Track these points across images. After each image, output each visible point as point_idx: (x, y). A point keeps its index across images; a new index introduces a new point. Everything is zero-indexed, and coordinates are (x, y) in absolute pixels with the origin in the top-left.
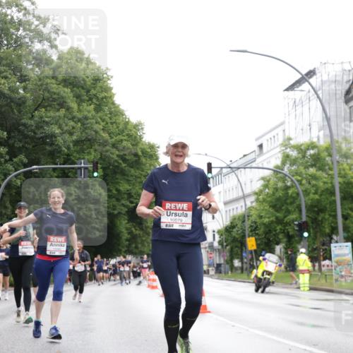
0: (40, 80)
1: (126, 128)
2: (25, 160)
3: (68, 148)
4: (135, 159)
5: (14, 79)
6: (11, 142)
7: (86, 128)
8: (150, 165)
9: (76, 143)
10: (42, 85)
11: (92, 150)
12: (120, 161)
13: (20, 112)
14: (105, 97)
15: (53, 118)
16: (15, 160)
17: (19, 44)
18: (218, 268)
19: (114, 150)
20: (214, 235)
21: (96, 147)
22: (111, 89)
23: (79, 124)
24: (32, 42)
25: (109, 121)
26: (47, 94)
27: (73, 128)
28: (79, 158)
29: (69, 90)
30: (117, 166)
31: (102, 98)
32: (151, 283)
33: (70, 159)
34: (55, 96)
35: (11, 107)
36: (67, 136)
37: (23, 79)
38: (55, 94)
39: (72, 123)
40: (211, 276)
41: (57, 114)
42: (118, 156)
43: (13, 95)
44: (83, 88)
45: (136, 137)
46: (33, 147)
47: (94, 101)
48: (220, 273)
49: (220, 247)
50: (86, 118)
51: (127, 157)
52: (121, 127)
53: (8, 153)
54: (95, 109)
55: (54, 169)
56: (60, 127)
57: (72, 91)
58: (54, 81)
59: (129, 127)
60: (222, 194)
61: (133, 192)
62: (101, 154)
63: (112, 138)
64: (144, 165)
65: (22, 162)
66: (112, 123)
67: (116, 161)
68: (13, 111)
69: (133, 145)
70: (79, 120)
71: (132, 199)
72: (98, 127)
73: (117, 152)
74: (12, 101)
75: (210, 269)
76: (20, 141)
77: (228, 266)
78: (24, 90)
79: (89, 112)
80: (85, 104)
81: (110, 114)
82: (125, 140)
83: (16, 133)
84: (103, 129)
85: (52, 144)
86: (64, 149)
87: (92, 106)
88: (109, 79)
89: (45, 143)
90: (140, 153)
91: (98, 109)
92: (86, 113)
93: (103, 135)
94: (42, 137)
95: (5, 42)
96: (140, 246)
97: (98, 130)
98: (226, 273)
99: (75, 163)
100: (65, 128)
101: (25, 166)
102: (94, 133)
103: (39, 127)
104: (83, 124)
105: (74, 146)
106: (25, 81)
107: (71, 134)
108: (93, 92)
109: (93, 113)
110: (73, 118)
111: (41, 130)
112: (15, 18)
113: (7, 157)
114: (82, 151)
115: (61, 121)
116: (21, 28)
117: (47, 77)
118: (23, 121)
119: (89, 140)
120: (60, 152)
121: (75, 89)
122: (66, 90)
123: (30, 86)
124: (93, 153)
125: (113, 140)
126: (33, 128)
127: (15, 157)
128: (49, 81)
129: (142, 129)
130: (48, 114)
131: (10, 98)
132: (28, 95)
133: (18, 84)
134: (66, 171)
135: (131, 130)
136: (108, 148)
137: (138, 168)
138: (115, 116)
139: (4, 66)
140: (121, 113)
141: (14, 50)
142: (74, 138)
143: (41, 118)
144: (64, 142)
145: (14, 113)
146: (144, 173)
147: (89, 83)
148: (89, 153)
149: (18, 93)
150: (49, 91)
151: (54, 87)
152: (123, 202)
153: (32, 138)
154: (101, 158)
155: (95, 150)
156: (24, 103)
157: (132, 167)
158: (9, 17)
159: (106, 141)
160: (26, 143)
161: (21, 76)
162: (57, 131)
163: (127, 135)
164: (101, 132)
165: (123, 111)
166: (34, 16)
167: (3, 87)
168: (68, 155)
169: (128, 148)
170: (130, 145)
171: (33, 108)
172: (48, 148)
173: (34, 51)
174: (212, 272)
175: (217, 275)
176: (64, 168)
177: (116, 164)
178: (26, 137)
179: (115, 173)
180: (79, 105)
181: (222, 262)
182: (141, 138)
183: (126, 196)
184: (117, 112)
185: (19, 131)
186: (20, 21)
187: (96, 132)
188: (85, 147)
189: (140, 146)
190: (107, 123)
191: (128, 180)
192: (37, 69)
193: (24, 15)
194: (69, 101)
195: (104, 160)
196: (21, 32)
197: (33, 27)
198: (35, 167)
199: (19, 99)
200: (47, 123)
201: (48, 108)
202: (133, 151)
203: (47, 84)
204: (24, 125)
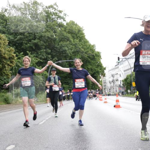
0: (61, 32)
1: (90, 47)
2: (57, 59)
3: (71, 55)
4: (93, 57)
5: (52, 32)
6: (52, 53)
7: (76, 47)
8: (98, 59)
9: (73, 53)
10: (61, 34)
11: (78, 55)
12: (88, 58)
13: (54, 43)
14: (82, 37)
15: (65, 44)
16: (54, 59)
17: (53, 20)
18: (123, 93)
19: (86, 54)
20: (121, 82)
21: (80, 54)
22: (84, 34)
23: (74, 46)
24: (58, 19)
25: (84, 44)
26: (63, 37)
27: (72, 47)
28: (75, 58)
29: (70, 35)
30: (87, 60)
31: (81, 37)
32: (100, 99)
33: (71, 58)
34: (66, 37)
35: (51, 41)
36: (70, 50)
37: (55, 32)
38: (66, 36)
39: (71, 46)
40: (120, 96)
41: (67, 43)
42: (87, 56)
43: (52, 38)
44: (75, 34)
45: (93, 50)
46: (59, 54)
47: (79, 38)
48: (123, 94)
49: (123, 86)
50: (76, 44)
51: (90, 57)
52: (88, 46)
53: (51, 57)
54: (79, 41)
55: (66, 62)
56: (68, 48)
57: (71, 35)
58: (65, 32)
59: (90, 46)
60: (123, 68)
61: (93, 68)
62: (82, 56)
63: (85, 50)
64: (96, 59)
65: (56, 60)
66: (85, 45)
67: (87, 58)
68: (52, 43)
69: (92, 52)
70: (74, 45)
71: (92, 71)
72: (80, 47)
73: (87, 55)
74: (52, 40)
75: (120, 93)
76: (55, 53)
77: (126, 92)
78: (55, 36)
79: (77, 42)
80: (76, 39)
81: (84, 42)
82: (89, 51)
83: (53, 50)
84: (82, 48)
85: (65, 53)
86: (69, 55)
87: (78, 40)
88: (83, 30)
89: (63, 53)
90: (95, 55)
91: (80, 41)
92: (76, 42)
93: (82, 49)
94: (62, 51)
95: (49, 20)
96: (96, 86)
97: (80, 48)
98: (125, 95)
99: (73, 59)
100: (70, 48)
101: (57, 61)
102: (79, 49)
103: (61, 48)
104: (75, 46)
105: (72, 53)
106: (56, 33)
107: (71, 50)
108: (78, 35)
109: (79, 42)
110: (72, 44)
111: (62, 49)
112: (52, 12)
113: (51, 58)
114: (75, 55)
115: (68, 46)
116: (54, 15)
117: (63, 31)
118: (56, 46)
119: (77, 51)
120: (68, 56)
121: (72, 34)
122: (69, 35)
123: (57, 34)
124: (79, 56)
125: (85, 51)
126: (59, 48)
127: (54, 58)
128: (63, 32)
129: (95, 47)
130: (64, 43)
131: (51, 39)
132: (57, 37)
133: (53, 34)
134: (70, 62)
135: (91, 47)
136: (84, 54)
137: (94, 60)
138: (86, 43)
139: (49, 28)
140: (88, 42)
141: (52, 22)
142: (73, 51)
143: (61, 45)
144: (69, 52)
145: (52, 44)
146: (96, 62)
147: (77, 32)
148: (78, 56)
149: (54, 37)
150: (63, 36)
151: (65, 34)
152: (90, 72)
153: (59, 52)
154: (82, 57)
155: (80, 55)
156: (56, 40)
157: (92, 60)
158: (50, 12)
159: (83, 51)
160: (57, 53)
161: (54, 31)
162: (67, 49)
163: (90, 49)
164: (81, 49)
165: (88, 41)
166: (58, 11)
167: (49, 35)
168: (71, 57)
169: (91, 54)
170: (91, 53)
171: (59, 41)
172: (64, 55)
173: (58, 22)
174: (121, 94)
175: (123, 95)
176: (70, 61)
177: (87, 59)
178: (57, 51)
179: (86, 62)
180: (74, 40)
181: (124, 91)
182: (95, 50)
183: (90, 70)
184: (86, 42)
185: (55, 50)
186: (53, 13)
187: (80, 49)
188: (76, 54)
189: (95, 53)
190: (83, 45)
191: (91, 65)
192: (59, 29)
193: (55, 10)
194: (70, 38)
195: (83, 58)
196: (54, 17)
197: (58, 14)
198: (60, 61)
199: (54, 39)
200: (63, 46)
201: (64, 41)
202: (92, 54)
203: (63, 33)
204: (56, 47)
